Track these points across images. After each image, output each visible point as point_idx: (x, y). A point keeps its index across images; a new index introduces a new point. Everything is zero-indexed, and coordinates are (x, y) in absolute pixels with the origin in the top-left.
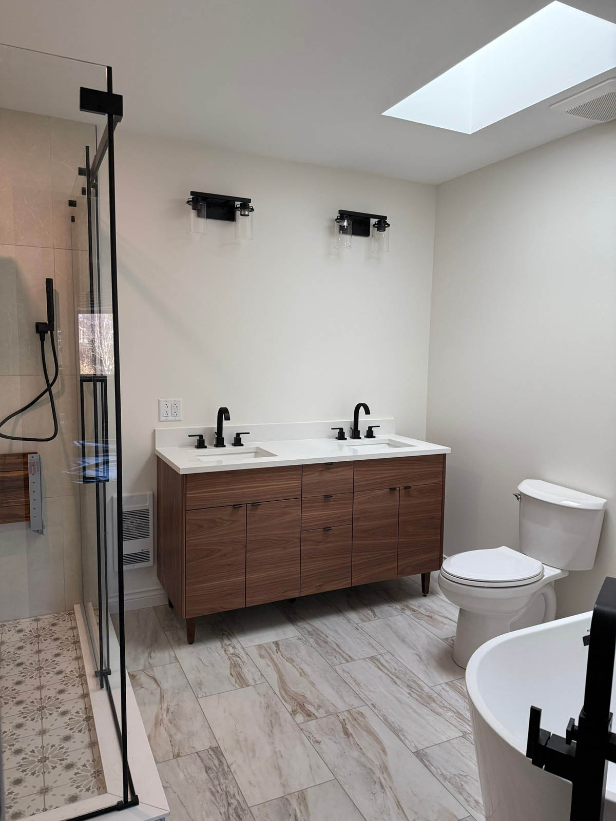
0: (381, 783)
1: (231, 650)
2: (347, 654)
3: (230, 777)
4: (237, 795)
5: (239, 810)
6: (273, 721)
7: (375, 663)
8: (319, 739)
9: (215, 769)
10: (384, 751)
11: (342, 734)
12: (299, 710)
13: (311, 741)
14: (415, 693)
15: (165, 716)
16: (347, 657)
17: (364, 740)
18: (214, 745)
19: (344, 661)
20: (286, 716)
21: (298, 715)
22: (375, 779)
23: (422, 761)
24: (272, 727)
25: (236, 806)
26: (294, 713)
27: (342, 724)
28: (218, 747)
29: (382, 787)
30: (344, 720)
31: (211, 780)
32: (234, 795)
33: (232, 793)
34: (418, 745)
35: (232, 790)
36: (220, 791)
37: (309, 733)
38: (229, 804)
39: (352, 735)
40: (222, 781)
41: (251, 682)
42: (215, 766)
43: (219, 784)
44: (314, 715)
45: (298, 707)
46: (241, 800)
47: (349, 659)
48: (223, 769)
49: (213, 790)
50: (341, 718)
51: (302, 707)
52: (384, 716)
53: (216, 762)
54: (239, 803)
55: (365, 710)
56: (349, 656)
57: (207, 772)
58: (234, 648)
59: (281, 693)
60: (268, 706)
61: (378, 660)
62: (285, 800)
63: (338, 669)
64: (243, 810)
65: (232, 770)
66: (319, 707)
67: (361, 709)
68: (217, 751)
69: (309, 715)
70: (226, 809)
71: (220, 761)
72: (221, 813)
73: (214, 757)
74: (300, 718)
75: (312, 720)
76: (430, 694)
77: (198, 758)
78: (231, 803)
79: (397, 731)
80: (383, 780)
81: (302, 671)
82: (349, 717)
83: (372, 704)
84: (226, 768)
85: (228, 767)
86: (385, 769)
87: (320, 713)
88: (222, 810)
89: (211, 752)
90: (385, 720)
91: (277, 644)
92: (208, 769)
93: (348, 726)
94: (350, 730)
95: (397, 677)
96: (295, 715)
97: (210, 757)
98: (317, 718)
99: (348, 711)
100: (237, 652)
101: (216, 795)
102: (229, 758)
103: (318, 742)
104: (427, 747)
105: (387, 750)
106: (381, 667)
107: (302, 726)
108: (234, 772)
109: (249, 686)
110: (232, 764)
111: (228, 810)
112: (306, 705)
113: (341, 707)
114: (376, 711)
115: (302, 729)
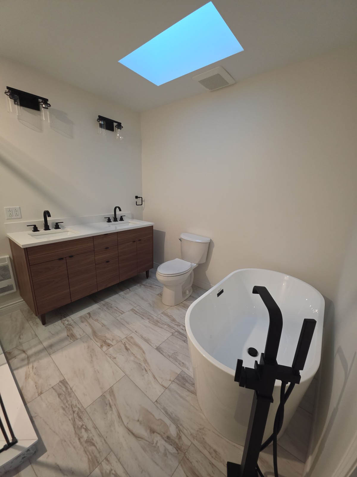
0: (145, 369)
1: (66, 323)
2: (121, 311)
3: (72, 395)
4: (78, 405)
5: (80, 413)
6: (92, 354)
7: (133, 312)
8: (115, 356)
9: (64, 393)
10: (144, 352)
11: (125, 350)
13: (111, 358)
14: (151, 321)
15: (31, 371)
16: (121, 312)
17: (134, 350)
18: (62, 379)
19: (120, 314)
20: (98, 349)
21: (104, 347)
22: (142, 368)
23: (160, 352)
24: (92, 358)
25: (78, 411)
26: (102, 346)
27: (124, 345)
28: (64, 380)
29: (146, 371)
30: (125, 343)
31: (62, 401)
32: (76, 405)
33: (75, 404)
34: (156, 345)
35: (75, 402)
36: (68, 406)
37: (110, 355)
38: (74, 412)
39: (129, 349)
40: (68, 399)
41: (78, 337)
42: (64, 391)
43: (67, 402)
44: (111, 344)
45: (103, 343)
46: (80, 407)
47: (123, 313)
48: (69, 392)
49: (64, 406)
50: (123, 342)
51: (105, 342)
52: (141, 335)
53: (64, 389)
54: (79, 409)
55: (133, 335)
56: (122, 311)
57: (59, 397)
58: (68, 321)
59: (94, 338)
60: (88, 347)
61: (134, 310)
62: (103, 396)
63: (118, 319)
64: (82, 412)
65: (73, 390)
66: (113, 340)
67: (131, 335)
68: (64, 382)
69: (109, 345)
70: (73, 415)
71: (66, 388)
72: (70, 420)
73: (62, 386)
74: (105, 348)
75: (111, 347)
76: (157, 320)
77: (53, 391)
78: (75, 411)
79: (147, 341)
80: (146, 368)
81: (103, 324)
82: (126, 340)
83: (135, 331)
84: (70, 390)
85: (71, 389)
86: (145, 361)
87: (114, 343)
88: (70, 417)
89: (61, 384)
90: (142, 337)
91: (89, 314)
92: (59, 395)
93: (127, 345)
94: (128, 347)
95: (143, 316)
96: (102, 348)
97: (60, 387)
98: (112, 346)
99: (126, 338)
100: (70, 323)
101: (66, 409)
102: (71, 384)
103: (115, 358)
104: (160, 344)
105: (145, 351)
106: (137, 313)
107: (106, 352)
108: (75, 391)
109: (77, 339)
110: (73, 387)
111: (74, 416)
112: (107, 341)
113: (123, 337)
114: (137, 334)
115: (106, 354)
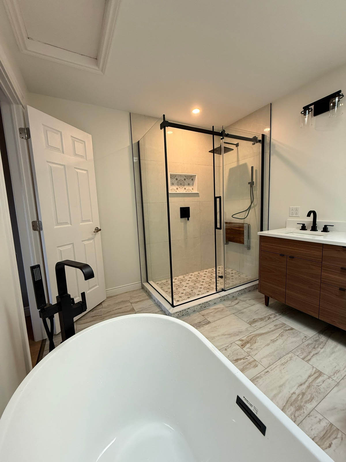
3: (198, 328)
8: (228, 350)
11: (235, 358)
12: (244, 342)
13: (226, 347)
20: (238, 338)
26: (241, 340)
27: (244, 358)
28: (210, 323)
30: (247, 359)
31: (195, 324)
37: (230, 347)
39: (237, 362)
41: (253, 325)
44: (244, 347)
48: (201, 326)
51: (248, 342)
53: (203, 324)
55: (260, 368)
59: (252, 335)
60: (240, 332)
66: (251, 349)
67: (260, 365)
69: (243, 346)
74: (239, 343)
75: (240, 347)
81: (275, 341)
82: (250, 360)
83: (268, 371)
87: (246, 349)
89: (207, 322)
92: (200, 322)
93: (242, 361)
94: (240, 362)
99: (255, 360)
107: (233, 344)
109: (250, 325)
110: (204, 327)
112: (249, 344)
113: (257, 358)
114: (263, 373)
115: (232, 344)
